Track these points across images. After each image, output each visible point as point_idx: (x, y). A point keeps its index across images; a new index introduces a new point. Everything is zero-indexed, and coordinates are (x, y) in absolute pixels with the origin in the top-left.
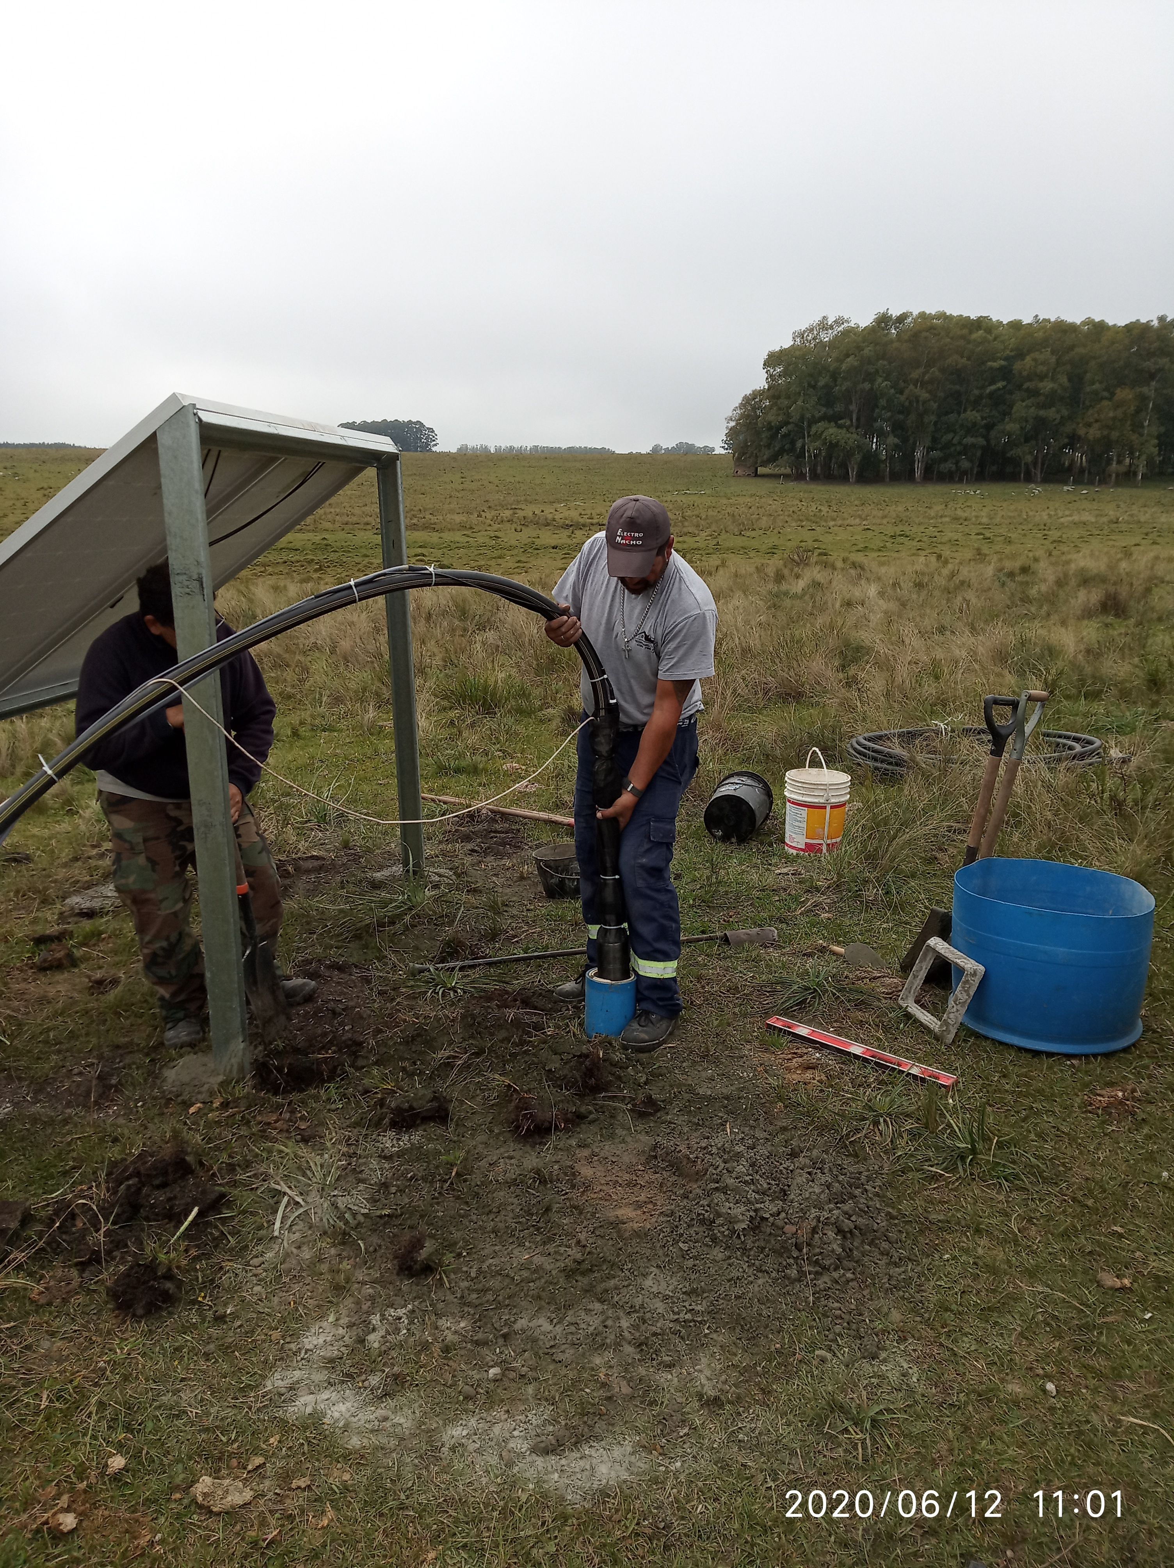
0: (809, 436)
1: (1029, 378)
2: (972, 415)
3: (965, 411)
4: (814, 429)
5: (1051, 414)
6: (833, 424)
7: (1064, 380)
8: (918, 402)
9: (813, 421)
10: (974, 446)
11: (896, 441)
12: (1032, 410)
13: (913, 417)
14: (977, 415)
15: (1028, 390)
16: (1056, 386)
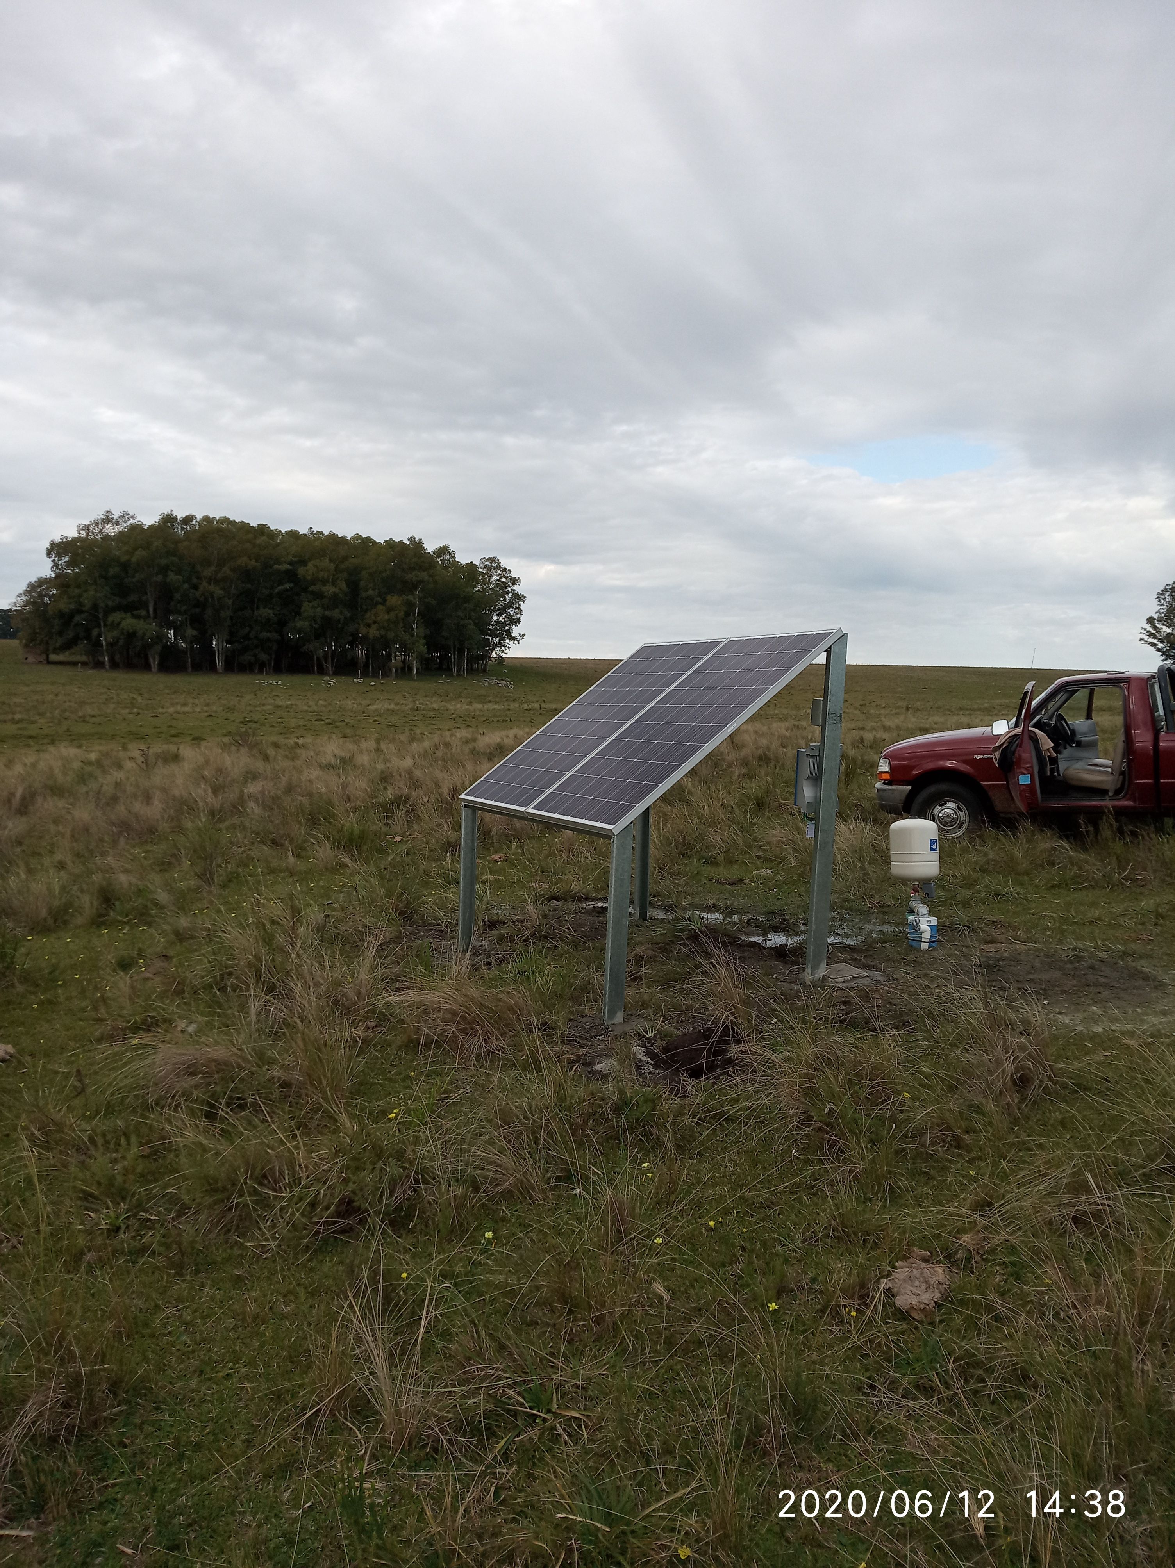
0: (105, 625)
1: (313, 582)
2: (266, 612)
3: (258, 608)
4: (110, 619)
5: (336, 614)
6: (129, 614)
7: (344, 585)
8: (212, 597)
9: (109, 611)
10: (269, 640)
11: (194, 632)
12: (319, 609)
13: (209, 612)
14: (270, 611)
15: (313, 593)
16: (337, 591)
